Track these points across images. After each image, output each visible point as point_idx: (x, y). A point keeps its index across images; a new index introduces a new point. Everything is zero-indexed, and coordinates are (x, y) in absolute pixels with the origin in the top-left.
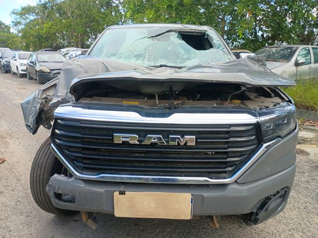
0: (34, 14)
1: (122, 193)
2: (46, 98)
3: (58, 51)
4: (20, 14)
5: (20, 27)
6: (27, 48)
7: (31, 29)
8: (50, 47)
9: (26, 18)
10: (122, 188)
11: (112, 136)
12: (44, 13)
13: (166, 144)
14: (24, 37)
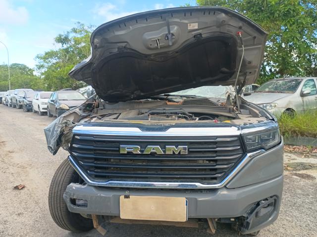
0: (57, 58)
1: (127, 197)
2: (66, 123)
3: (77, 90)
4: (44, 58)
5: (43, 70)
6: (49, 89)
7: (53, 71)
8: (70, 86)
9: (49, 61)
10: (127, 193)
11: (119, 148)
12: (66, 56)
13: (163, 153)
14: (47, 78)
